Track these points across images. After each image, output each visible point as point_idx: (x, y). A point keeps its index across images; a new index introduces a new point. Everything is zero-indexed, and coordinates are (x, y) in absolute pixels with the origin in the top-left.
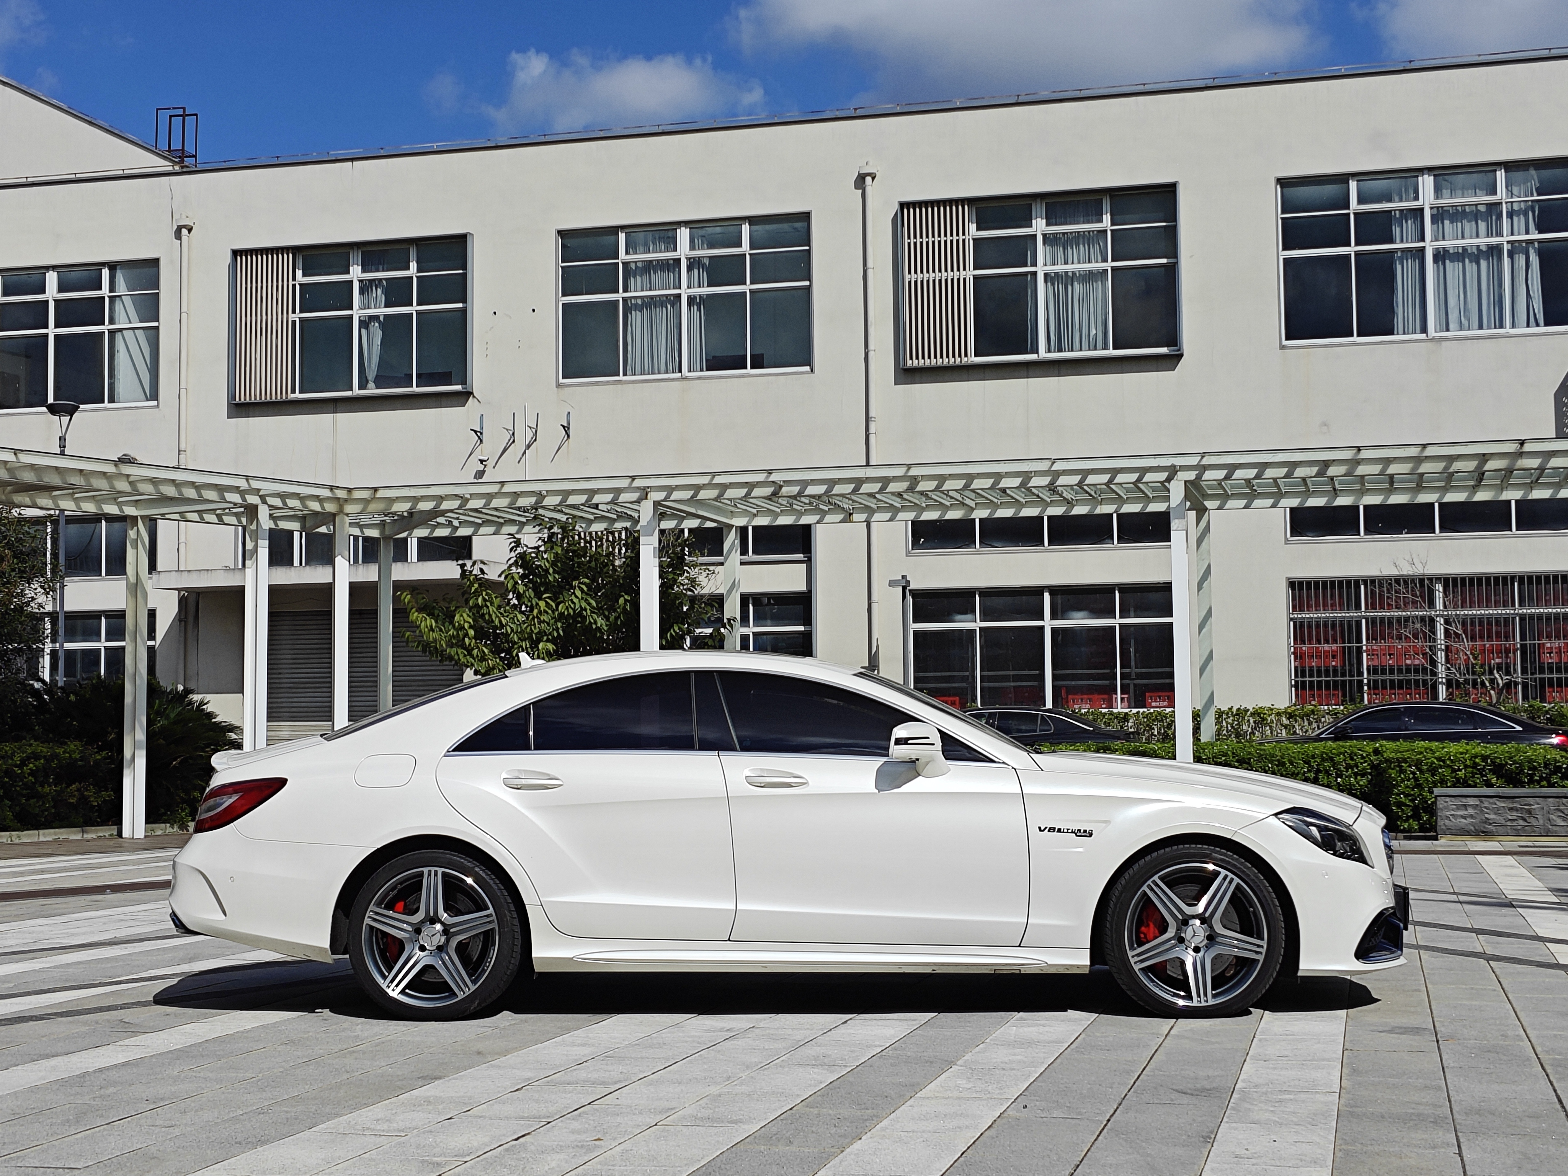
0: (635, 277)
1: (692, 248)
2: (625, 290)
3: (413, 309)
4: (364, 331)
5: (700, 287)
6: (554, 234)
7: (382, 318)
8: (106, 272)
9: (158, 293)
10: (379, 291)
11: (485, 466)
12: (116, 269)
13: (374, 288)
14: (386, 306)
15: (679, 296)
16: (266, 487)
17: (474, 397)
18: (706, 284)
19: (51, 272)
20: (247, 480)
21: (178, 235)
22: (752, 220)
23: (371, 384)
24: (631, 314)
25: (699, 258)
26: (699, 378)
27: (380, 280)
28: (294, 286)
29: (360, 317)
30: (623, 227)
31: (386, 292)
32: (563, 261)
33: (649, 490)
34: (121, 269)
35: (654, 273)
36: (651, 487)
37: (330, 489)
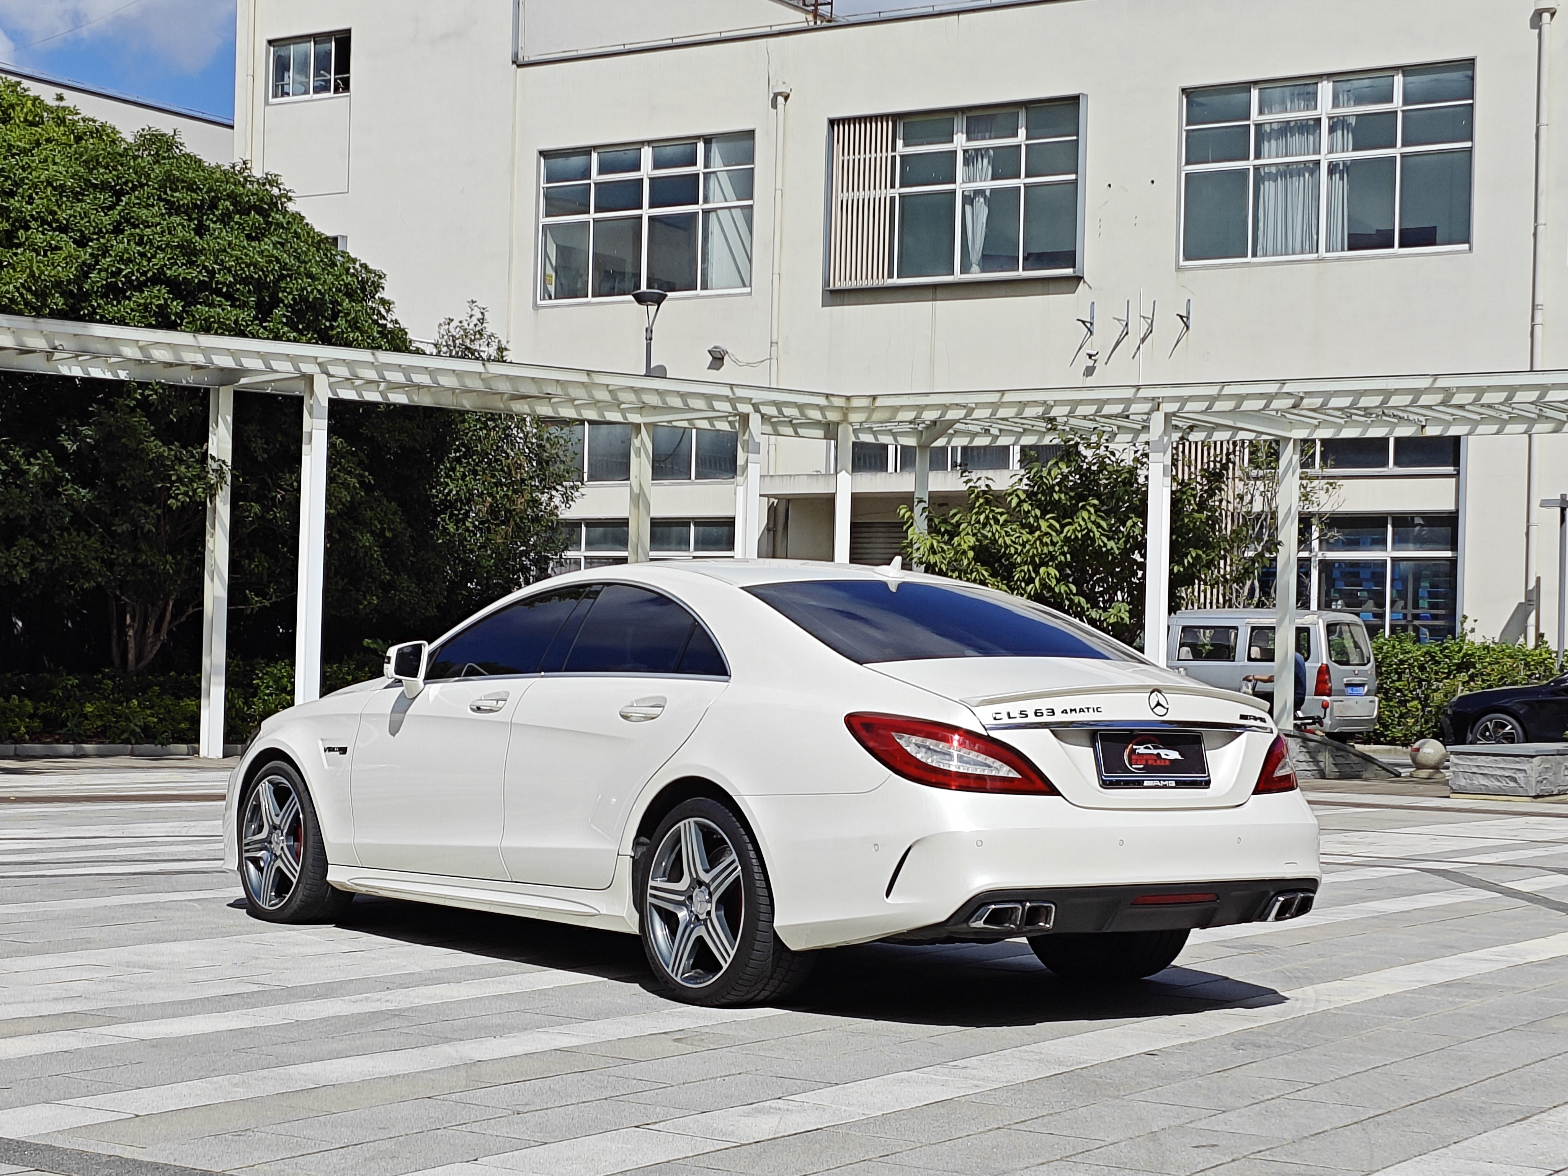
0: (1269, 141)
1: (1335, 104)
2: (1258, 156)
3: (1020, 182)
4: (967, 208)
5: (1343, 151)
6: (1177, 92)
7: (988, 193)
8: (701, 146)
9: (753, 169)
10: (985, 161)
11: (1095, 361)
12: (711, 143)
13: (979, 159)
14: (993, 179)
15: (1318, 163)
17: (1084, 282)
18: (1350, 148)
19: (646, 148)
20: (732, 389)
21: (774, 105)
22: (1407, 70)
23: (975, 268)
24: (1264, 184)
25: (1344, 116)
26: (1339, 259)
27: (988, 149)
28: (894, 158)
29: (963, 192)
30: (1255, 83)
31: (994, 163)
32: (1188, 124)
33: (1161, 400)
34: (717, 142)
35: (1292, 136)
36: (1163, 398)
37: (827, 397)
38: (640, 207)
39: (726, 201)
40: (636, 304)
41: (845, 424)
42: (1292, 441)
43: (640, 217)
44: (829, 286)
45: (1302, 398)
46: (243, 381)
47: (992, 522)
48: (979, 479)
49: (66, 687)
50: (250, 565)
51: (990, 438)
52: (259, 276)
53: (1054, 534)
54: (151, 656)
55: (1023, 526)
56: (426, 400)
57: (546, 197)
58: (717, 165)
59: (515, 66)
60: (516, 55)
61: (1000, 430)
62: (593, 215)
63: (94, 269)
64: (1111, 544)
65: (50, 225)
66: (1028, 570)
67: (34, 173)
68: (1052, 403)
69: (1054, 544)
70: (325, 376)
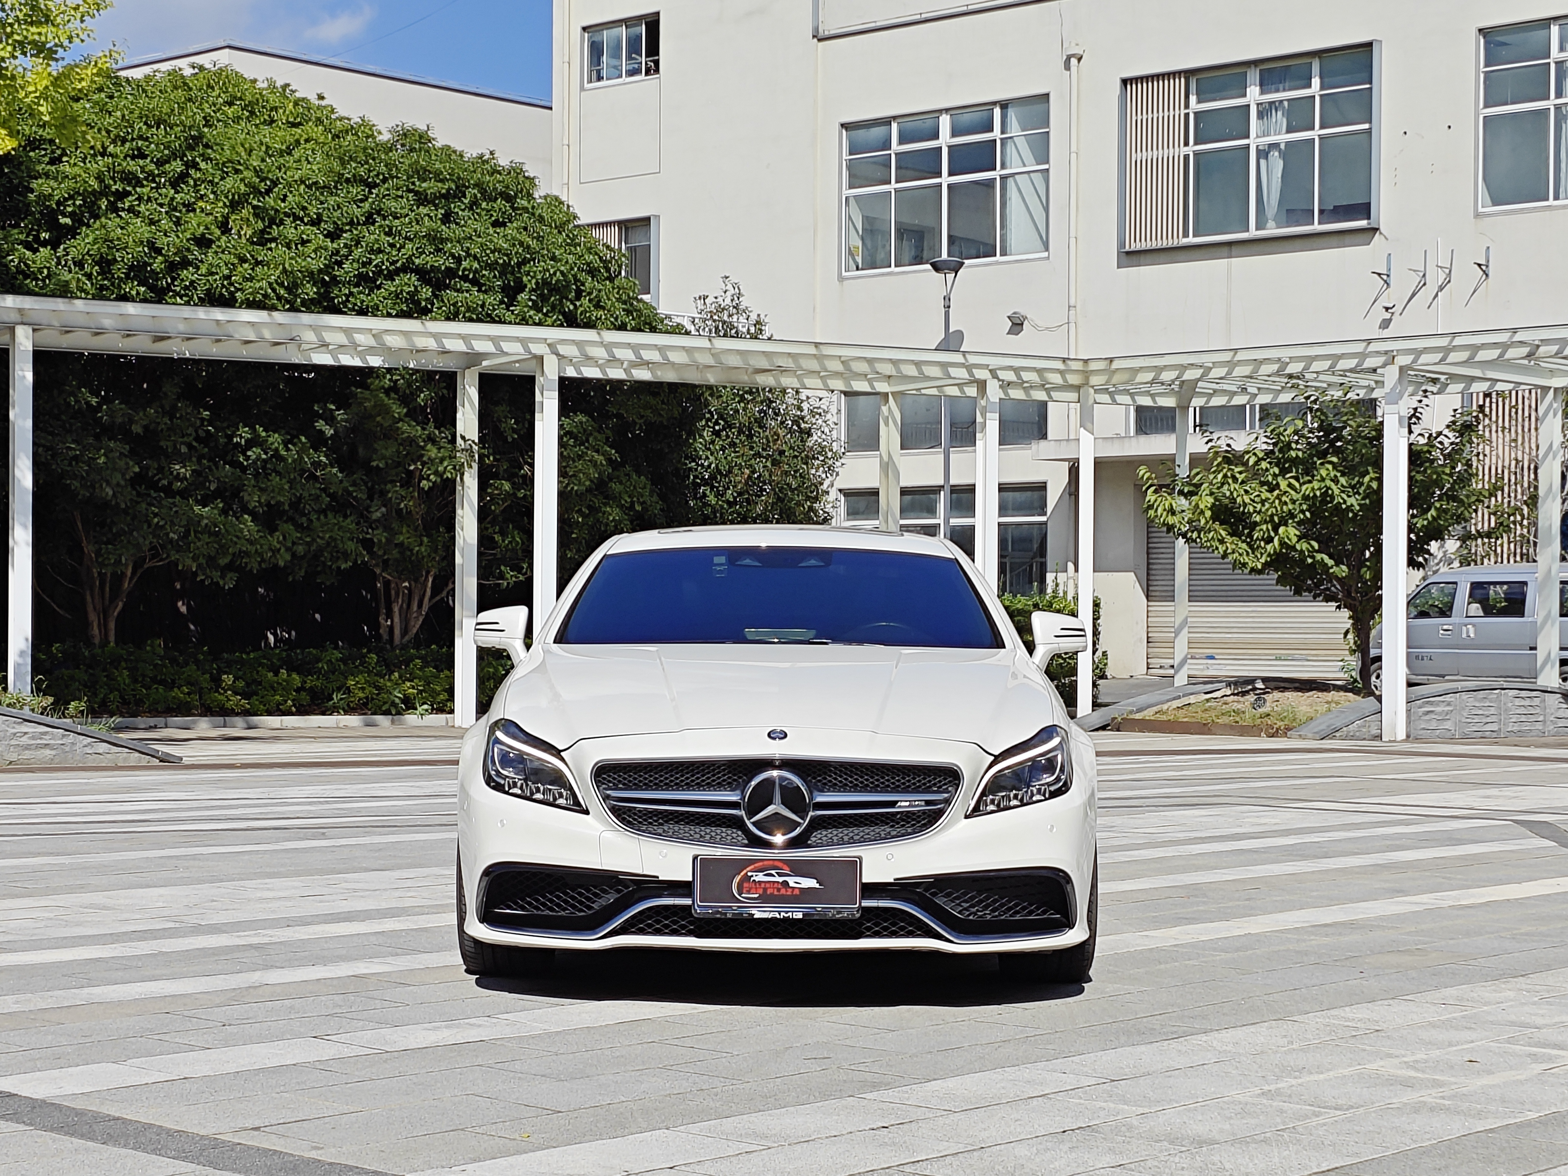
2: (1559, 95)
4: (1262, 162)
6: (1474, 32)
7: (1282, 146)
8: (997, 111)
9: (1048, 132)
10: (1280, 113)
11: (1393, 313)
12: (1007, 108)
13: (1274, 112)
14: (1288, 131)
17: (1381, 233)
19: (944, 116)
20: (964, 356)
21: (1067, 66)
23: (1271, 223)
27: (1281, 102)
28: (1187, 115)
29: (1257, 146)
30: (1555, 19)
31: (1289, 115)
32: (1486, 66)
33: (1395, 353)
34: (1012, 107)
36: (1397, 351)
37: (1064, 361)
38: (939, 174)
39: (1024, 165)
40: (934, 272)
41: (1086, 387)
42: (1552, 390)
43: (940, 185)
44: (1124, 248)
45: (1538, 346)
46: (485, 363)
47: (1230, 481)
48: (1218, 438)
49: (330, 661)
50: (503, 541)
51: (1248, 397)
52: (504, 261)
53: (1293, 492)
54: (415, 630)
55: (1262, 484)
56: (670, 376)
57: (849, 168)
58: (1015, 129)
59: (815, 40)
60: (816, 29)
61: (1259, 389)
62: (894, 185)
63: (347, 260)
64: (1351, 501)
65: (302, 220)
66: (1268, 529)
67: (288, 173)
68: (1288, 360)
69: (1294, 502)
70: (554, 356)
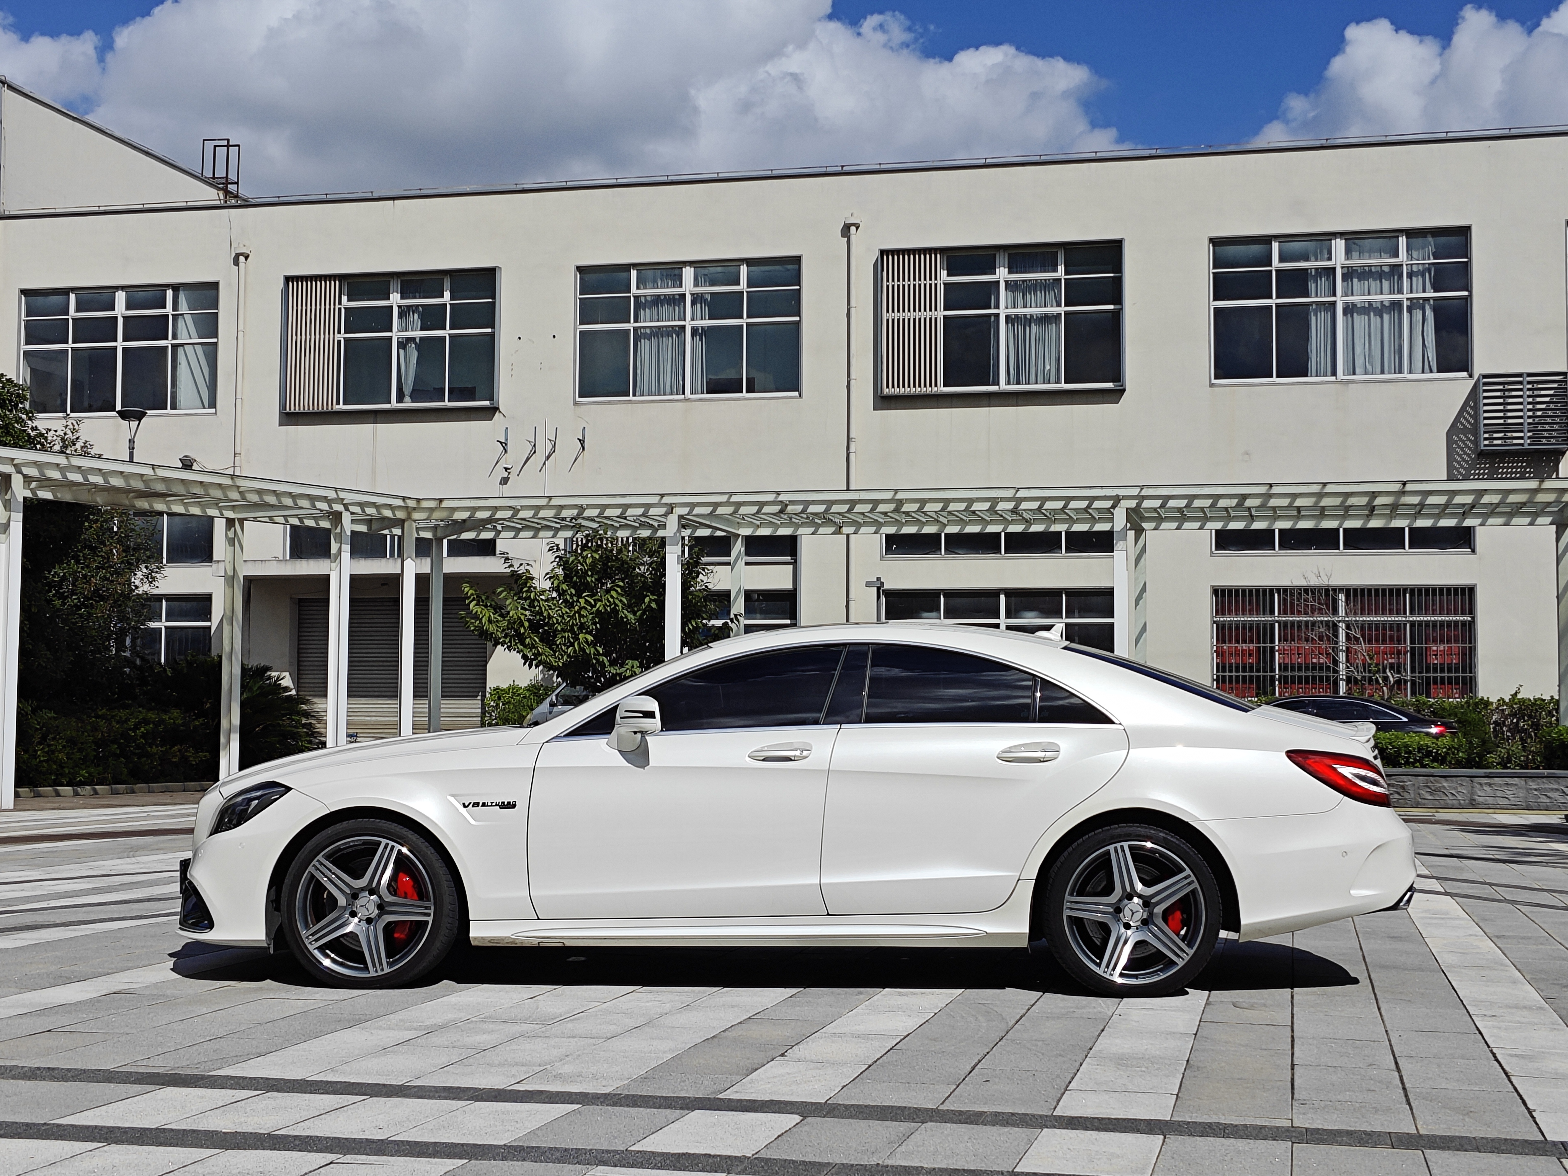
0: (644, 309)
1: (696, 285)
2: (636, 321)
3: (446, 333)
4: (402, 352)
5: (702, 319)
6: (573, 269)
7: (418, 340)
8: (170, 293)
9: (217, 313)
10: (416, 316)
11: (509, 473)
12: (179, 291)
13: (411, 313)
14: (422, 329)
15: (683, 327)
16: (348, 497)
17: (500, 412)
18: (707, 317)
19: (120, 292)
20: (336, 491)
21: (236, 262)
22: (750, 262)
23: (407, 399)
24: (640, 342)
25: (702, 294)
26: (701, 400)
27: (418, 306)
28: (340, 309)
29: (398, 338)
30: (635, 265)
31: (421, 317)
32: (581, 294)
33: (673, 505)
34: (184, 290)
35: (662, 306)
36: (676, 504)
37: (403, 500)
38: (115, 340)
39: (191, 338)
40: (120, 419)
42: (741, 537)
43: (115, 348)
44: (286, 410)
45: (787, 505)
57: (26, 328)
58: (184, 308)
62: (71, 345)
